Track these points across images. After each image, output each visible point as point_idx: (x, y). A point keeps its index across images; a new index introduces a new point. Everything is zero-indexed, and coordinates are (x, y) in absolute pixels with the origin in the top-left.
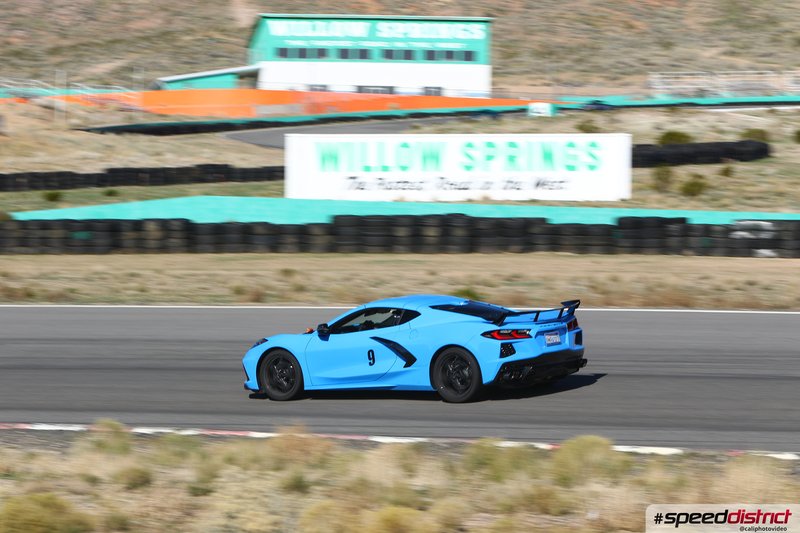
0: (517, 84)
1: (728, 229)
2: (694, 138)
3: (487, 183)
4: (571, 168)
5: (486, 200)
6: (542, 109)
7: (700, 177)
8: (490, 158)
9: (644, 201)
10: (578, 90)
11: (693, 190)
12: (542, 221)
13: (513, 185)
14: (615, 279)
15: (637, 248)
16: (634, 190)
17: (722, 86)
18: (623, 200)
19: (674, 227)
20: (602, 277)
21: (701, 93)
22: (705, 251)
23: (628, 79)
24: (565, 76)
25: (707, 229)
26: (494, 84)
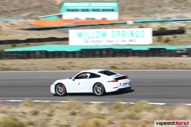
1: (175, 51)
2: (167, 29)
3: (118, 40)
4: (138, 37)
5: (118, 45)
6: (130, 23)
7: (168, 38)
8: (118, 34)
9: (155, 44)
10: (139, 18)
11: (167, 41)
12: (131, 49)
13: (124, 41)
14: (149, 63)
15: (154, 55)
16: (153, 42)
17: (173, 16)
18: (151, 44)
19: (162, 50)
20: (145, 62)
21: (169, 18)
22: (170, 56)
23: (151, 15)
24: (136, 15)
25: (170, 51)
26: (119, 17)
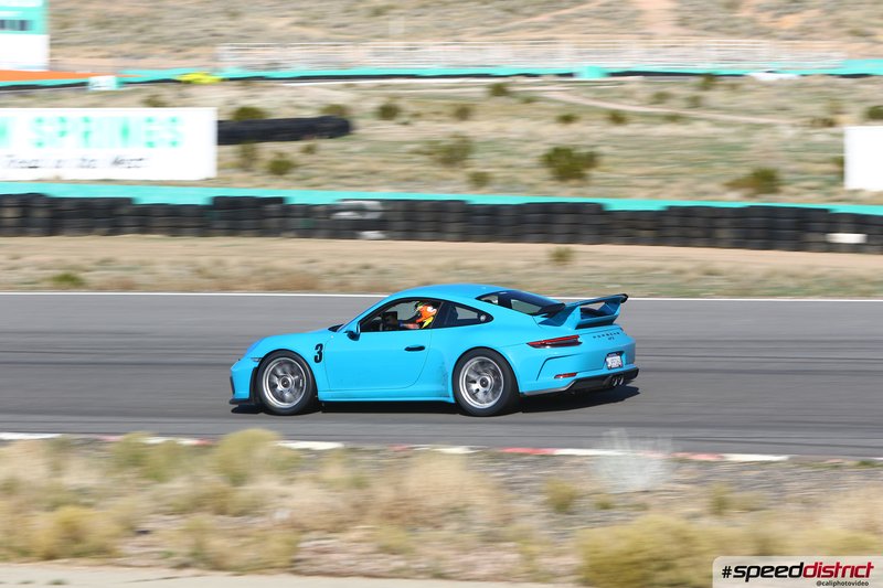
0: (75, 56)
1: (331, 210)
2: (269, 114)
3: (59, 161)
4: (151, 144)
5: (58, 179)
6: (106, 82)
7: (281, 155)
8: (63, 134)
9: (229, 179)
10: (142, 62)
11: (280, 168)
12: (128, 201)
13: (86, 163)
14: (219, 263)
15: (234, 230)
16: (220, 168)
18: (209, 179)
19: (273, 207)
20: (204, 261)
21: (274, 65)
22: (307, 233)
23: (194, 51)
24: (126, 48)
25: (308, 210)
26: (51, 55)
